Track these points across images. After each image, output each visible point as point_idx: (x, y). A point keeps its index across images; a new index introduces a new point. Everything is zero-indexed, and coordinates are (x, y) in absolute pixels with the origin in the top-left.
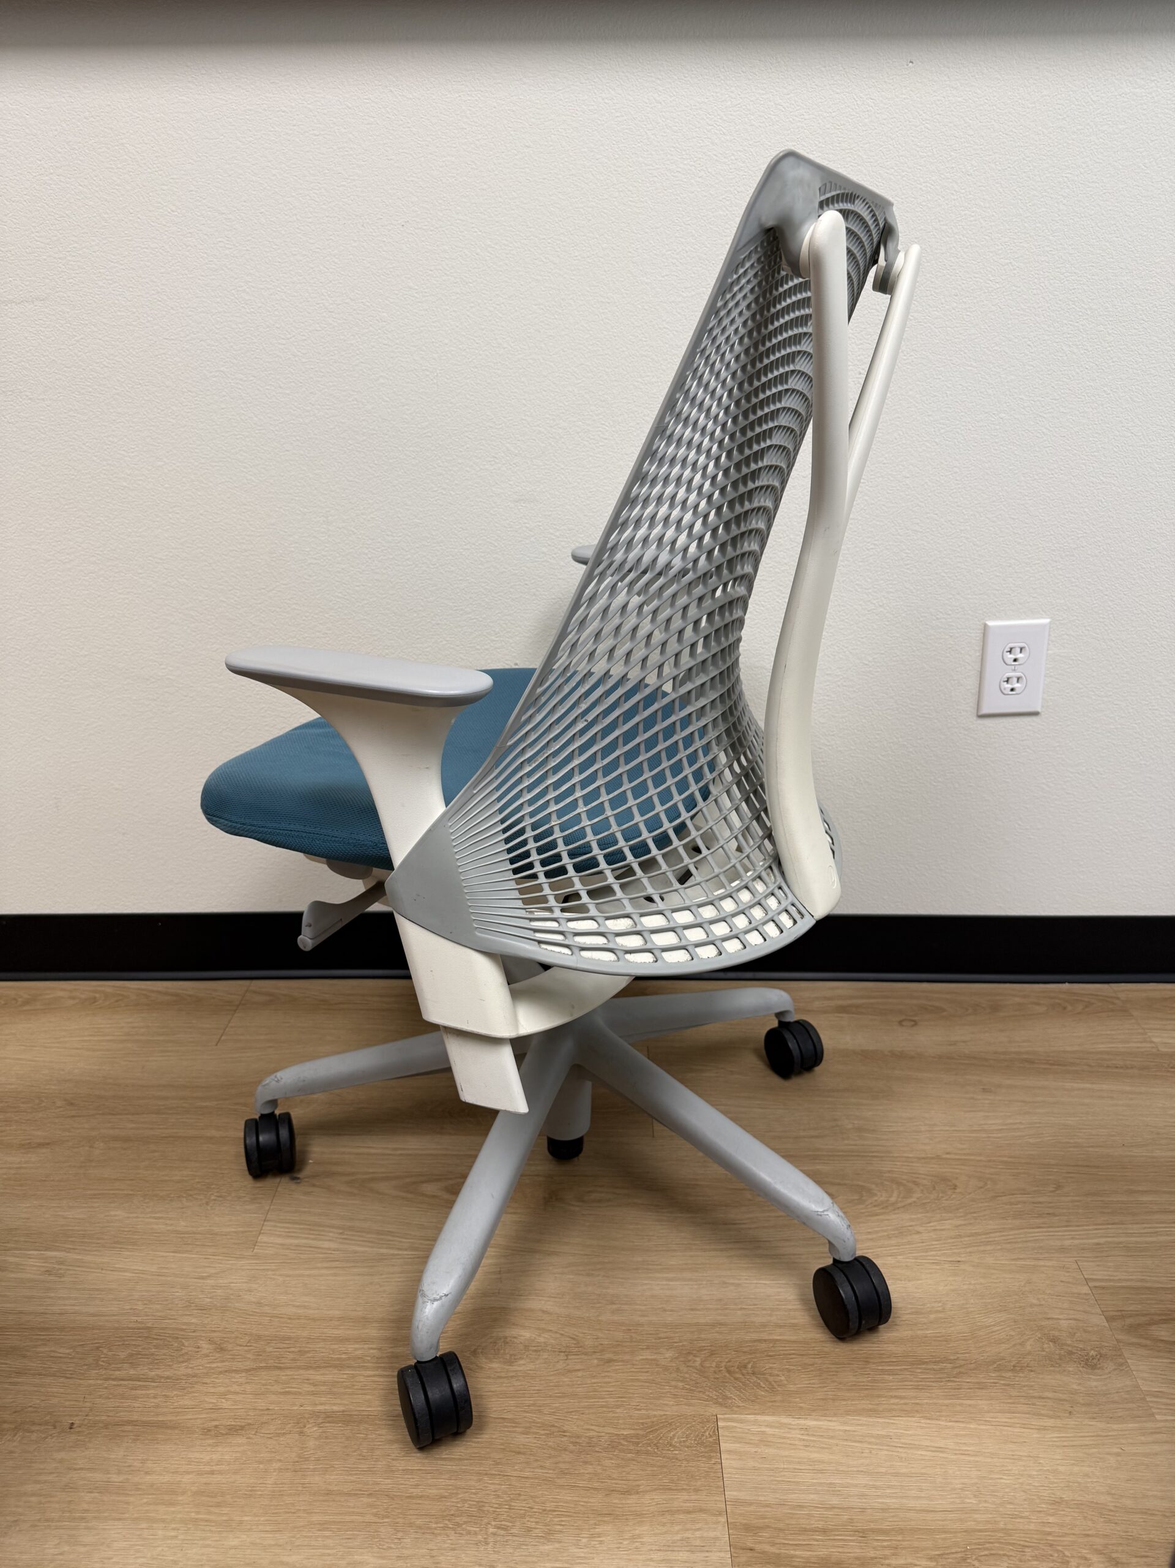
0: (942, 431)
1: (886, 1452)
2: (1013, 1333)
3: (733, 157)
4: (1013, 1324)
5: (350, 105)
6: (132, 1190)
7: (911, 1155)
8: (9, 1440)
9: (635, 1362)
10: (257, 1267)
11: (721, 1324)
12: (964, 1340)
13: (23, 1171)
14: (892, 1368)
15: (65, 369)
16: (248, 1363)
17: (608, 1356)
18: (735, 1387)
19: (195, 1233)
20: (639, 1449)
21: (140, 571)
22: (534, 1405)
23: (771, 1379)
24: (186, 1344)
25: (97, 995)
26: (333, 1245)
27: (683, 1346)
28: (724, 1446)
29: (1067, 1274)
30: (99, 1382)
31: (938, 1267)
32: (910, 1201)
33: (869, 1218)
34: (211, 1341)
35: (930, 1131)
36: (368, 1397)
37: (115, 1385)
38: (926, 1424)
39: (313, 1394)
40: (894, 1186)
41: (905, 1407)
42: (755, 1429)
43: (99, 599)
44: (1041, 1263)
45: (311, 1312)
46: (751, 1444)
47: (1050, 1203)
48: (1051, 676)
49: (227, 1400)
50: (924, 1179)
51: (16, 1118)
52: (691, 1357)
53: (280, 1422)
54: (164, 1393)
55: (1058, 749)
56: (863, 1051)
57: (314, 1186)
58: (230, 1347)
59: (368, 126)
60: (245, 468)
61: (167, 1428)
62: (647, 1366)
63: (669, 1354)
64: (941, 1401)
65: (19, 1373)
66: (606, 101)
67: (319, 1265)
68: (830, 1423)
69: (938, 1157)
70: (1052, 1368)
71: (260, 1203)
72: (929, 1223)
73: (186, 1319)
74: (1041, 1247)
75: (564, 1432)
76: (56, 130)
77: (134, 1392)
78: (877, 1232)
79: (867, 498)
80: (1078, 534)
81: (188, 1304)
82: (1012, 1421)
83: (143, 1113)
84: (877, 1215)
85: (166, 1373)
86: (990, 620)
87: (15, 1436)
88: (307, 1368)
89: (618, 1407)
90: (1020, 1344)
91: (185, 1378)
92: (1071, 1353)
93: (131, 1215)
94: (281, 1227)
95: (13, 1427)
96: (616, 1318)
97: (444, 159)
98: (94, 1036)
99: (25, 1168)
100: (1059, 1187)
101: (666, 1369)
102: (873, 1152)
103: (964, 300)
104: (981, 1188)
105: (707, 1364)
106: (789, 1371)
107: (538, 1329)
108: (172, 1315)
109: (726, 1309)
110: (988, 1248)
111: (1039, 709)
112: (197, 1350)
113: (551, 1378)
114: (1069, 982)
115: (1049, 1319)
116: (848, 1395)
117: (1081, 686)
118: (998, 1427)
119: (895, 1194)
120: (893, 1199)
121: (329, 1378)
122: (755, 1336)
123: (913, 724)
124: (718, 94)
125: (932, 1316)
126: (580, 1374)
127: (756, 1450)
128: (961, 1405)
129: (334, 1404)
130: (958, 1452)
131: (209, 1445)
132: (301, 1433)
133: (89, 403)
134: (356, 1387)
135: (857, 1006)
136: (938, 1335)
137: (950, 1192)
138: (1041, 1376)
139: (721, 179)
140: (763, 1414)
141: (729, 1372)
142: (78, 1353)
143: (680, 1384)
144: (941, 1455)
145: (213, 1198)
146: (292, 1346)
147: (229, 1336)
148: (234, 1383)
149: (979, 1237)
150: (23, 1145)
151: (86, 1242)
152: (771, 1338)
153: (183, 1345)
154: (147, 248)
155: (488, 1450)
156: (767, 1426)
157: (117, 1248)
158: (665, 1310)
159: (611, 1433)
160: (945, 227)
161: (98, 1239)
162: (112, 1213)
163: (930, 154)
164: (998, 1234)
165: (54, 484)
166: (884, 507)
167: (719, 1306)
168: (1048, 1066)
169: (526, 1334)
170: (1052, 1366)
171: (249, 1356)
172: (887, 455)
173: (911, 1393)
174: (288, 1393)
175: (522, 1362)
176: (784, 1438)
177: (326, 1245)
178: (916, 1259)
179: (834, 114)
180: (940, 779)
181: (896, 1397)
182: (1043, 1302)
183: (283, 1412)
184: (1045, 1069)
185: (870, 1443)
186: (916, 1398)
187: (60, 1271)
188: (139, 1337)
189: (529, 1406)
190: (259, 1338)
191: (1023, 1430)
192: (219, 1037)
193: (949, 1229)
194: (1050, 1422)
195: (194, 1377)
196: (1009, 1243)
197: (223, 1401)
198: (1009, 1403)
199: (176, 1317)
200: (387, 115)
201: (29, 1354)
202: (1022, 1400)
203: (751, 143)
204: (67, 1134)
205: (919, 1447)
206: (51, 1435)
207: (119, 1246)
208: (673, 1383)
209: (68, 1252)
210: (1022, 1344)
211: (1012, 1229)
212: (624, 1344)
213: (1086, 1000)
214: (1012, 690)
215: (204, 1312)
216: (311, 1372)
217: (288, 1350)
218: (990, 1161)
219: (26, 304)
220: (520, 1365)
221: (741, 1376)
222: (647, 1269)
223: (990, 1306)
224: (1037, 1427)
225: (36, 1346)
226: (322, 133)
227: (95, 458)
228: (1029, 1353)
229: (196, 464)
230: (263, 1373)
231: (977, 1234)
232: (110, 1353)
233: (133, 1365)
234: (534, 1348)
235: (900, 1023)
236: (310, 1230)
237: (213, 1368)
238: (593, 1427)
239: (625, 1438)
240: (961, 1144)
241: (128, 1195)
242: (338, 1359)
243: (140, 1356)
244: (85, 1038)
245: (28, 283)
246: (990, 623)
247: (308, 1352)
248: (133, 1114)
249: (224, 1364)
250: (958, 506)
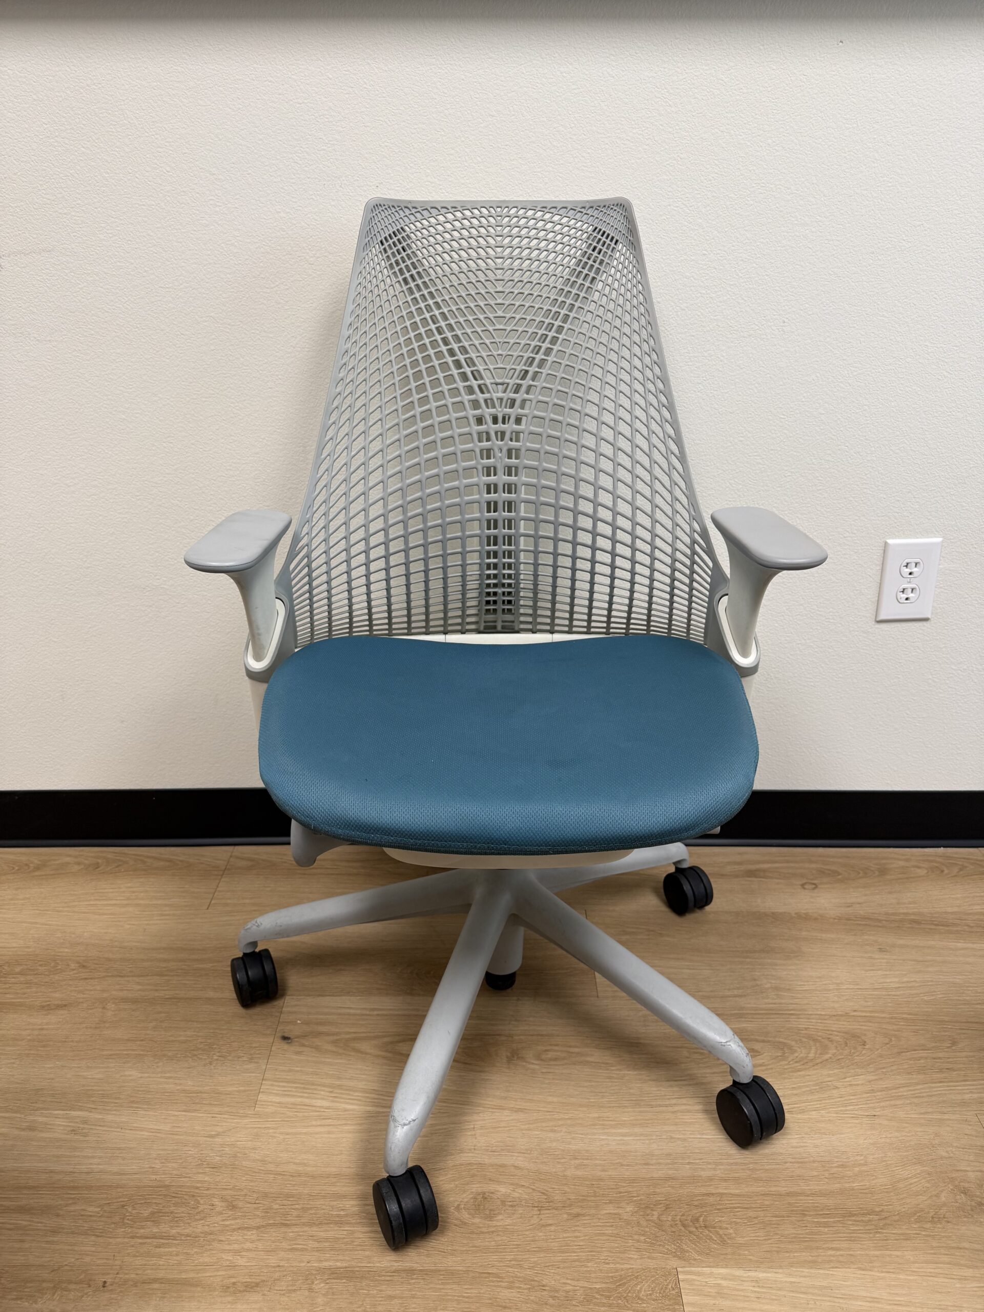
0: (855, 373)
1: (829, 1304)
2: (927, 1185)
3: (677, 127)
4: (927, 1176)
5: (331, 76)
6: (142, 1050)
7: (823, 1013)
8: (49, 1299)
9: (599, 1216)
10: (259, 1126)
11: (673, 1179)
12: (887, 1192)
13: (44, 1032)
14: (826, 1220)
15: (70, 314)
16: (258, 1220)
17: (575, 1210)
18: (690, 1241)
19: (201, 1092)
20: (611, 1302)
21: (138, 494)
22: (514, 1260)
23: (721, 1232)
24: (202, 1202)
25: (100, 861)
26: (325, 1103)
27: (641, 1200)
28: (685, 1298)
29: (970, 1128)
30: (126, 1240)
31: (857, 1121)
32: (827, 1057)
33: (791, 1074)
34: (223, 1199)
35: (837, 989)
36: (367, 1253)
37: (141, 1243)
38: (861, 1274)
39: (318, 1250)
40: (812, 1043)
41: (841, 1259)
42: (712, 1281)
43: (101, 518)
44: (946, 1117)
45: (309, 1169)
46: (710, 1296)
47: (949, 1058)
48: (941, 588)
49: (242, 1257)
50: (837, 1036)
51: (36, 980)
52: (649, 1211)
53: (290, 1279)
54: (185, 1251)
55: (944, 649)
56: (773, 913)
57: (304, 1045)
58: (240, 1204)
59: (347, 96)
60: (232, 403)
61: (192, 1285)
62: (611, 1221)
63: (629, 1208)
64: (872, 1253)
65: (55, 1231)
66: (564, 74)
67: (314, 1123)
68: (777, 1275)
69: (847, 1015)
70: (965, 1219)
71: (257, 1063)
72: (845, 1078)
73: (200, 1177)
74: (944, 1102)
75: (543, 1286)
76: (61, 96)
77: (158, 1250)
78: (800, 1087)
79: (786, 432)
80: (970, 464)
81: (200, 1162)
82: (936, 1271)
83: (147, 975)
84: (799, 1071)
85: (186, 1231)
86: (889, 538)
87: (54, 1295)
88: (311, 1224)
89: (588, 1260)
90: (936, 1196)
91: (202, 1235)
92: (980, 1204)
93: (143, 1075)
94: (279, 1086)
95: (52, 1285)
96: (579, 1173)
97: (416, 127)
98: (100, 900)
99: (47, 1029)
100: (954, 1043)
101: (628, 1222)
102: (791, 1010)
103: (880, 258)
104: (887, 1044)
105: (664, 1218)
106: (736, 1223)
107: (512, 1184)
108: (187, 1174)
109: (676, 1163)
110: (898, 1102)
111: (930, 617)
112: (212, 1208)
113: (527, 1233)
114: (944, 847)
115: (958, 1171)
116: (790, 1247)
117: (967, 596)
118: (925, 1278)
119: (813, 1051)
120: (811, 1055)
121: (331, 1234)
122: (703, 1190)
123: (819, 628)
124: (666, 70)
125: (857, 1169)
126: (553, 1228)
127: (713, 1302)
128: (890, 1256)
129: (337, 1261)
130: (891, 1302)
131: (229, 1302)
132: (310, 1290)
133: (91, 344)
134: (355, 1243)
135: (764, 871)
136: (864, 1187)
137: (860, 1048)
138: (956, 1227)
139: (667, 147)
140: (717, 1266)
141: (684, 1226)
142: (105, 1211)
143: (642, 1238)
144: (877, 1305)
145: (215, 1057)
146: (294, 1203)
147: (239, 1193)
148: (247, 1240)
149: (890, 1092)
150: (43, 1007)
151: (106, 1102)
152: (718, 1191)
153: (199, 1203)
154: (144, 205)
155: (478, 1305)
156: (722, 1278)
157: (132, 1107)
158: (622, 1165)
159: (586, 1287)
160: (866, 192)
161: (116, 1098)
162: (127, 1073)
163: (855, 125)
164: (905, 1089)
165: (60, 416)
166: (800, 440)
167: (669, 1161)
168: (933, 927)
169: (502, 1190)
170: (965, 1217)
171: (258, 1213)
172: (805, 394)
173: (845, 1245)
174: (297, 1250)
175: (500, 1217)
176: (738, 1290)
177: (319, 1103)
178: (837, 1113)
179: (769, 89)
180: (840, 675)
181: (832, 1249)
182: (952, 1155)
183: (292, 1269)
184: (931, 929)
185: (813, 1294)
186: (850, 1249)
187: (84, 1131)
188: (160, 1195)
189: (510, 1261)
190: (266, 1195)
191: (947, 1280)
192: (209, 901)
193: (862, 1084)
194: (969, 1272)
195: (211, 1234)
196: (916, 1097)
197: (238, 1257)
198: (931, 1254)
199: (190, 1175)
200: (365, 86)
201: (61, 1212)
202: (942, 1251)
203: (694, 114)
204: (82, 996)
205: (857, 1298)
206: (86, 1294)
207: (135, 1105)
208: (636, 1237)
209: (91, 1112)
210: (937, 1196)
211: (917, 1084)
212: (589, 1199)
213: (960, 863)
214: (907, 599)
215: (214, 1170)
216: (315, 1229)
217: (293, 1207)
218: (892, 1018)
219: (34, 255)
220: (498, 1221)
221: (694, 1229)
222: (603, 1125)
223: (905, 1159)
224: (958, 1277)
225: (67, 1205)
226: (306, 101)
227: (97, 394)
228: (944, 1204)
229: (188, 399)
230: (272, 1230)
231: (887, 1089)
232: (134, 1212)
233: (156, 1223)
234: (510, 1204)
235: (803, 885)
236: (304, 1088)
237: (227, 1226)
238: (569, 1281)
239: (598, 1291)
240: (866, 1001)
241: (140, 1055)
242: (338, 1216)
243: (161, 1214)
244: (92, 903)
245: (35, 236)
246: (890, 541)
247: (311, 1209)
248: (139, 976)
249: (237, 1221)
250: (866, 439)
